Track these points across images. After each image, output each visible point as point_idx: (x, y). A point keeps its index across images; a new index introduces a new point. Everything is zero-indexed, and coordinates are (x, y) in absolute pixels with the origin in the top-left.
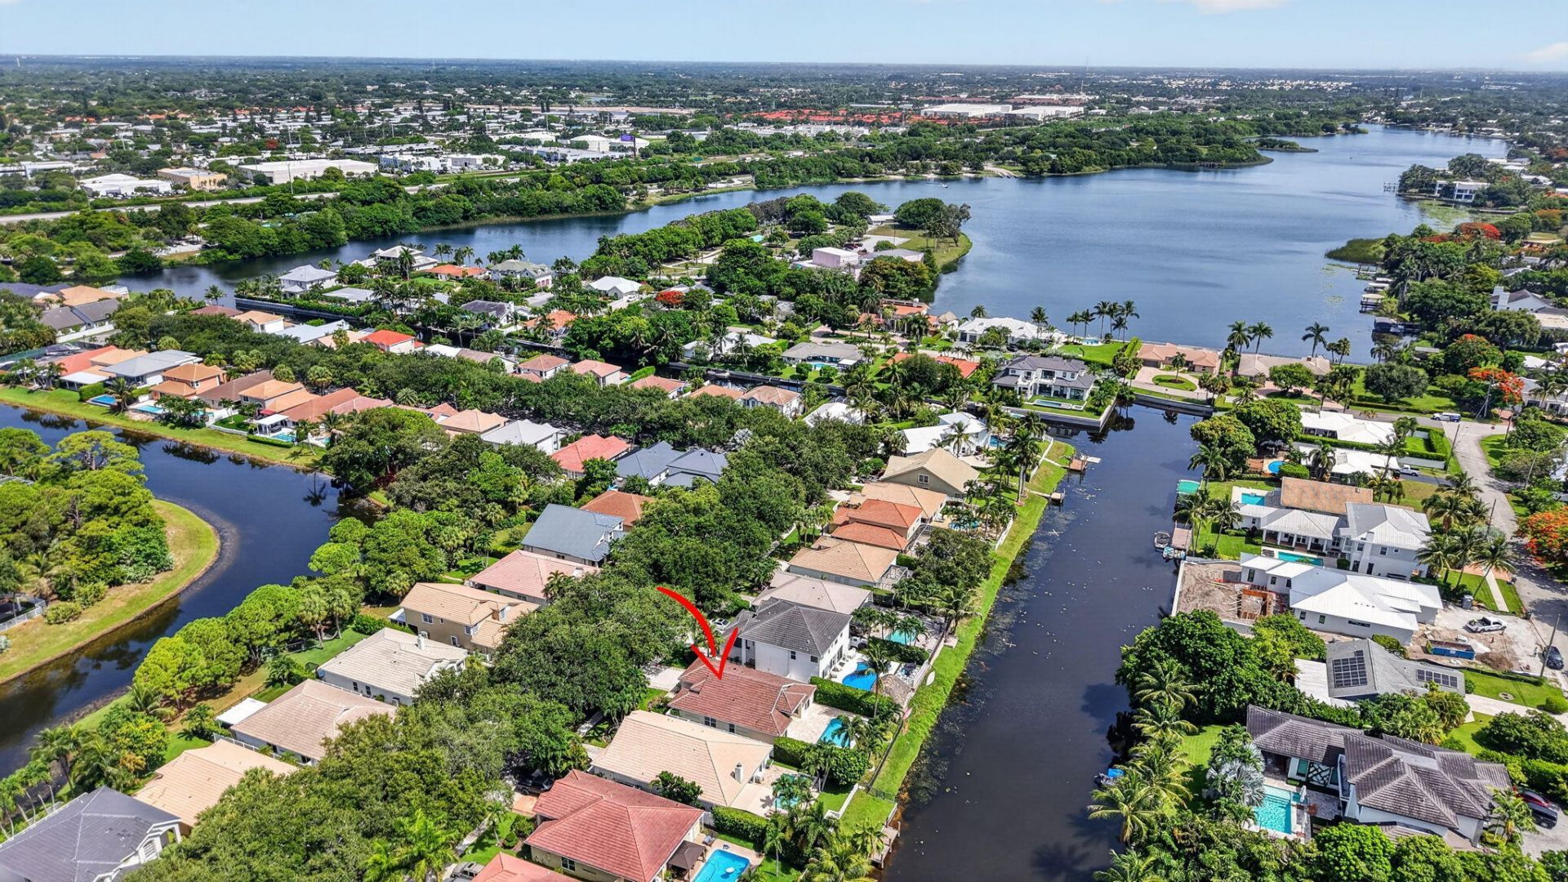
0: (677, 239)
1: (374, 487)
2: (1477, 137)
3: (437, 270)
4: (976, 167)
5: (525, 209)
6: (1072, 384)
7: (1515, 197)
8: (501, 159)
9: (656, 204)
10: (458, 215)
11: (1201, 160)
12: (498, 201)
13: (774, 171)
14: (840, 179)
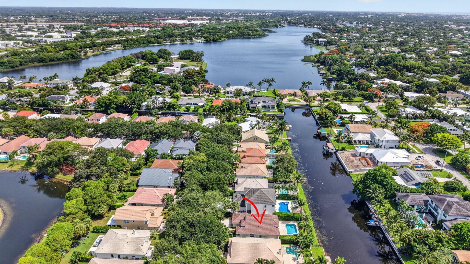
0: (114, 68)
1: (58, 173)
2: (311, 27)
3: (23, 85)
4: (191, 40)
5: (44, 60)
6: (271, 104)
7: (334, 43)
8: (21, 42)
9: (92, 56)
10: (18, 64)
11: (251, 35)
12: (32, 58)
13: (128, 43)
14: (150, 45)
